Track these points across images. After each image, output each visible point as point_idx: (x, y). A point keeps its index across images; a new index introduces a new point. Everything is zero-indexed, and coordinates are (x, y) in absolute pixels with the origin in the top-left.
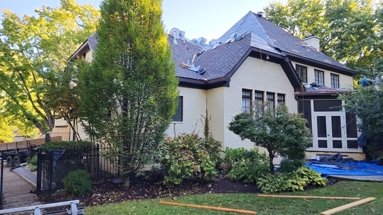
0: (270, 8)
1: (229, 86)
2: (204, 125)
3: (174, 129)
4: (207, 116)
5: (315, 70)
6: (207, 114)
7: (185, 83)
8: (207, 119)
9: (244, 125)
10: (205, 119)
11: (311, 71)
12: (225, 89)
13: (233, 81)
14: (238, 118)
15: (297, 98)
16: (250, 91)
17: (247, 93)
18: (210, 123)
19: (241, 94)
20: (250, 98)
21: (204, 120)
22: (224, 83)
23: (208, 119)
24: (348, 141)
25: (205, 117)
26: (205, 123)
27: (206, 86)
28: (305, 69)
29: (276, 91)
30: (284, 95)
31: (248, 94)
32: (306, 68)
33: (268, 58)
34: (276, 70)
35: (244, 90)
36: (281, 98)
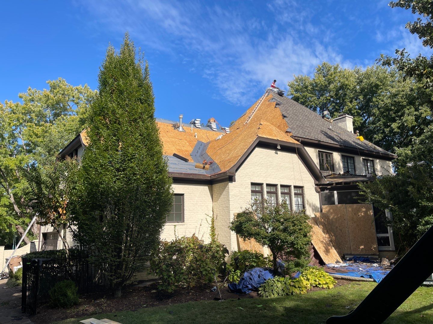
1: (235, 181)
2: (210, 226)
3: (175, 231)
5: (343, 156)
6: (213, 213)
7: (187, 179)
8: (213, 219)
15: (319, 189)
16: (261, 185)
17: (257, 187)
18: (215, 223)
19: (249, 188)
21: (210, 220)
26: (211, 223)
29: (292, 183)
30: (301, 187)
32: (332, 154)
33: (279, 147)
34: (291, 160)
35: (252, 184)
36: (299, 191)
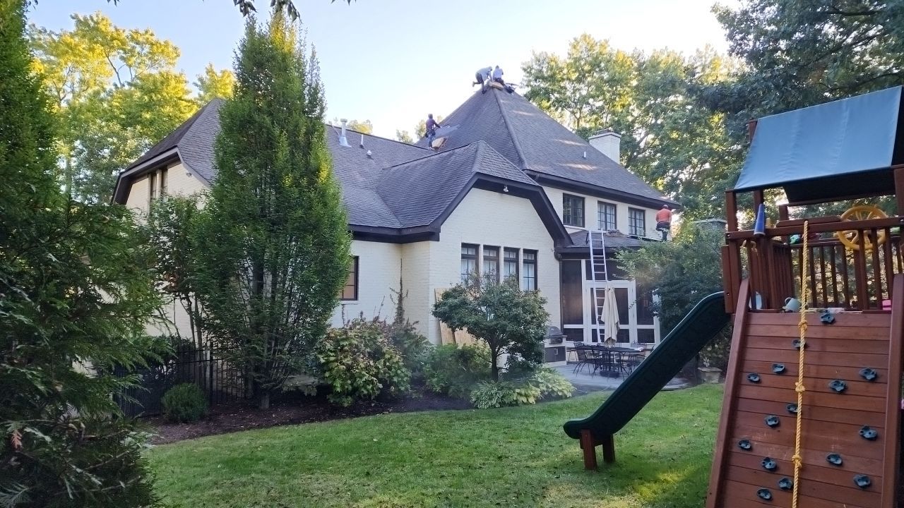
0: (536, 67)
1: (438, 240)
2: (397, 306)
3: (343, 313)
4: (401, 290)
5: (599, 202)
6: (401, 287)
7: (362, 234)
8: (401, 296)
9: (454, 308)
10: (398, 295)
11: (591, 204)
12: (432, 244)
13: (446, 230)
14: (447, 295)
15: (559, 255)
16: (476, 247)
17: (470, 251)
18: (404, 302)
19: (459, 251)
20: (476, 258)
21: (396, 297)
22: (431, 235)
23: (404, 295)
24: (638, 330)
25: (399, 291)
26: (397, 302)
27: (400, 238)
28: (581, 202)
29: (522, 246)
30: (535, 252)
31: (472, 252)
32: (583, 199)
33: (506, 190)
34: (522, 210)
35: (464, 245)
36: (531, 258)
